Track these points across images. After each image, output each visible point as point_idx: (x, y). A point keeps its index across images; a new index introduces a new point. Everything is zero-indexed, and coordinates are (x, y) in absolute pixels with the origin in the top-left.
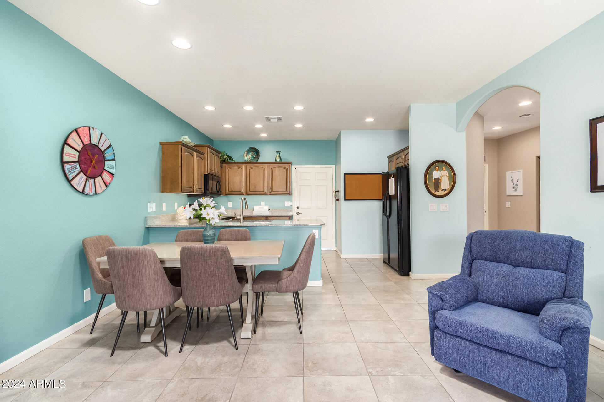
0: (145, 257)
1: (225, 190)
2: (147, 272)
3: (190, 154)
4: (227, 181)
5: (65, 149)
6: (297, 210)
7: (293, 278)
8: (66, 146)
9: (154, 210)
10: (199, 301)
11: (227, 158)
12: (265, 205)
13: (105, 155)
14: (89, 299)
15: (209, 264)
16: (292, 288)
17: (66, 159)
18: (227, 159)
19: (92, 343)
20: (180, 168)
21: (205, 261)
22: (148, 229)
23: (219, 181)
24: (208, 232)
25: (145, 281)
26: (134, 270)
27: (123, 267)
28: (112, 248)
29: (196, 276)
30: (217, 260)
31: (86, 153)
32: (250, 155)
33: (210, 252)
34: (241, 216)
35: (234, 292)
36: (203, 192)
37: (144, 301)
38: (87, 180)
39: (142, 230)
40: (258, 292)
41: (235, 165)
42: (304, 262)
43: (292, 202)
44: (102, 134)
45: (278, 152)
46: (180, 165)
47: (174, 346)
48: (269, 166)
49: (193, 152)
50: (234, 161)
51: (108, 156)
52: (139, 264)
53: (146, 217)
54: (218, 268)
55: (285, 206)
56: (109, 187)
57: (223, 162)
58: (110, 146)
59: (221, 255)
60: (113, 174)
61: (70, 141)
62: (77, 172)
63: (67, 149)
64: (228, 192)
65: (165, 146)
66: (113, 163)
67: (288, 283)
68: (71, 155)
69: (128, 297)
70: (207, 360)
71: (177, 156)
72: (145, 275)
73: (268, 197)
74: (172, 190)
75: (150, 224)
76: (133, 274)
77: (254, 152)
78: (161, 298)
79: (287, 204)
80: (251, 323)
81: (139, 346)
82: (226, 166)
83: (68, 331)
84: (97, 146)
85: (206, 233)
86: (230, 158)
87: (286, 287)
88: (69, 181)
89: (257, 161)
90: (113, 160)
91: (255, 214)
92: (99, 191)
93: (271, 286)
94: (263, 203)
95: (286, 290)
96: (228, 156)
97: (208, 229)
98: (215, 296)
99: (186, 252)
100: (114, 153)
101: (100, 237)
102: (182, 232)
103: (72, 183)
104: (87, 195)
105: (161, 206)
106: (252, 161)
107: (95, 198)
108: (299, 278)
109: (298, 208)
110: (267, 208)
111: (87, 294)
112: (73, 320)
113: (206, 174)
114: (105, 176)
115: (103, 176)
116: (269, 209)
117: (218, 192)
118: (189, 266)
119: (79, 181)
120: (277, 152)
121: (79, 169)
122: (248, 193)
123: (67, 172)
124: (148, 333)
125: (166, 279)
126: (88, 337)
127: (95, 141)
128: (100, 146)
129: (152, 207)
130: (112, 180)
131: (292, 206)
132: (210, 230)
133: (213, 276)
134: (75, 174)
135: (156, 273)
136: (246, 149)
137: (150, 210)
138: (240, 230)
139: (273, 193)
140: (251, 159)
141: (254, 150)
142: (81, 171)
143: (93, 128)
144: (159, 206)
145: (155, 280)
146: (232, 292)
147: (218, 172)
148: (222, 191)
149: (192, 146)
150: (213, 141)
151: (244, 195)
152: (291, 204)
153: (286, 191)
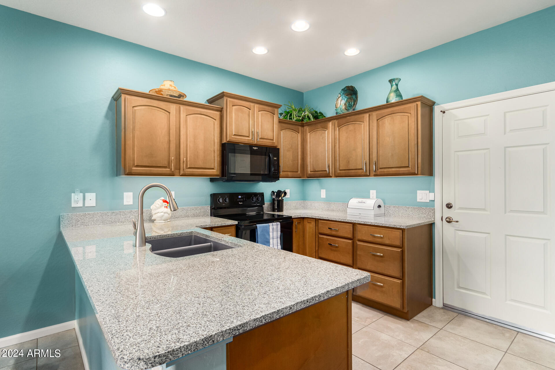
1: (307, 169)
6: (448, 213)
20: (123, 134)
32: (346, 101)
41: (319, 125)
43: (433, 191)
45: (395, 81)
48: (373, 115)
53: (62, 216)
64: (309, 172)
77: (349, 94)
79: (422, 196)
82: (307, 128)
86: (316, 115)
89: (354, 109)
96: (314, 112)
106: (347, 112)
109: (449, 206)
110: (373, 202)
113: (225, 143)
116: (380, 207)
117: (272, 174)
120: (391, 82)
122: (336, 174)
129: (85, 200)
131: (434, 201)
139: (379, 171)
140: (347, 110)
141: (351, 91)
147: (273, 140)
148: (297, 172)
149: (175, 97)
150: (303, 93)
151: (331, 177)
152: (431, 196)
153: (408, 167)
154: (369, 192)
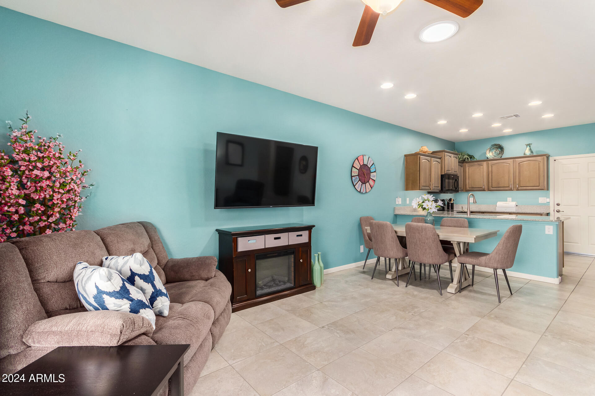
0: (387, 227)
1: (466, 187)
2: (388, 236)
3: (428, 160)
4: (468, 178)
5: (352, 169)
6: (557, 208)
7: (491, 257)
8: (353, 168)
9: (400, 203)
10: (416, 258)
11: (468, 157)
12: (512, 201)
13: (371, 170)
14: (363, 251)
15: (421, 236)
16: (491, 265)
17: (353, 174)
18: (468, 159)
19: (364, 272)
20: (418, 172)
21: (419, 233)
22: (396, 216)
23: (457, 179)
24: (428, 218)
25: (387, 241)
26: (382, 234)
27: (376, 232)
28: (372, 221)
29: (414, 242)
30: (426, 233)
31: (361, 170)
32: (494, 151)
33: (422, 228)
34: (468, 209)
35: (440, 257)
36: (440, 189)
37: (386, 251)
38: (362, 185)
39: (392, 216)
40: (463, 263)
41: (476, 163)
42: (503, 246)
43: (549, 198)
44: (369, 157)
45: (529, 145)
46: (418, 170)
47: (403, 284)
48: (516, 160)
49: (430, 158)
50: (476, 159)
51: (372, 170)
52: (384, 231)
53: (395, 208)
54: (427, 239)
55: (540, 202)
56: (373, 188)
57: (462, 162)
58: (373, 164)
59: (429, 230)
60: (375, 180)
61: (354, 165)
62: (357, 181)
63: (353, 169)
64: (468, 188)
65: (408, 157)
66: (375, 174)
67: (487, 260)
68: (355, 172)
69: (379, 248)
70: (420, 294)
71: (417, 163)
72: (387, 237)
73: (515, 193)
74: (413, 189)
75: (397, 212)
76: (381, 236)
77: (497, 148)
78: (395, 253)
79: (542, 200)
80: (457, 284)
81: (385, 279)
82: (467, 165)
83: (353, 265)
84: (367, 165)
85: (427, 218)
86: (471, 157)
87: (485, 263)
88: (354, 186)
89: (501, 157)
90: (375, 172)
91: (498, 210)
92: (368, 191)
93: (473, 260)
94: (509, 199)
95: (485, 265)
96: (469, 155)
97: (428, 216)
98: (426, 256)
99: (408, 226)
100: (375, 168)
101: (368, 217)
102: (416, 218)
103: (355, 187)
104: (362, 193)
105: (406, 200)
106: (495, 157)
107: (366, 195)
108: (497, 258)
109: (558, 205)
110: (514, 204)
111: (362, 249)
112: (356, 261)
113: (444, 175)
114: (371, 182)
115: (370, 182)
116: (517, 206)
117: (456, 189)
118: (410, 235)
119: (359, 185)
120: (527, 145)
121: (358, 179)
122: (490, 189)
123: (353, 181)
124: (390, 274)
125: (398, 242)
126: (362, 270)
127: (365, 163)
128: (368, 165)
129: (399, 201)
130: (374, 184)
131: (549, 202)
132: (429, 217)
133: (424, 243)
134: (357, 182)
135: (392, 238)
136: (489, 146)
137: (397, 203)
138: (459, 220)
139: (520, 188)
140: (495, 156)
141: (497, 147)
142: (359, 180)
143: (365, 155)
144: (404, 200)
145: (392, 241)
146: (438, 257)
147: (456, 172)
148: (461, 188)
149: (430, 154)
150: (455, 143)
151: (485, 191)
152: (548, 200)
153: (539, 186)
154: (507, 199)
